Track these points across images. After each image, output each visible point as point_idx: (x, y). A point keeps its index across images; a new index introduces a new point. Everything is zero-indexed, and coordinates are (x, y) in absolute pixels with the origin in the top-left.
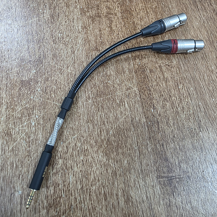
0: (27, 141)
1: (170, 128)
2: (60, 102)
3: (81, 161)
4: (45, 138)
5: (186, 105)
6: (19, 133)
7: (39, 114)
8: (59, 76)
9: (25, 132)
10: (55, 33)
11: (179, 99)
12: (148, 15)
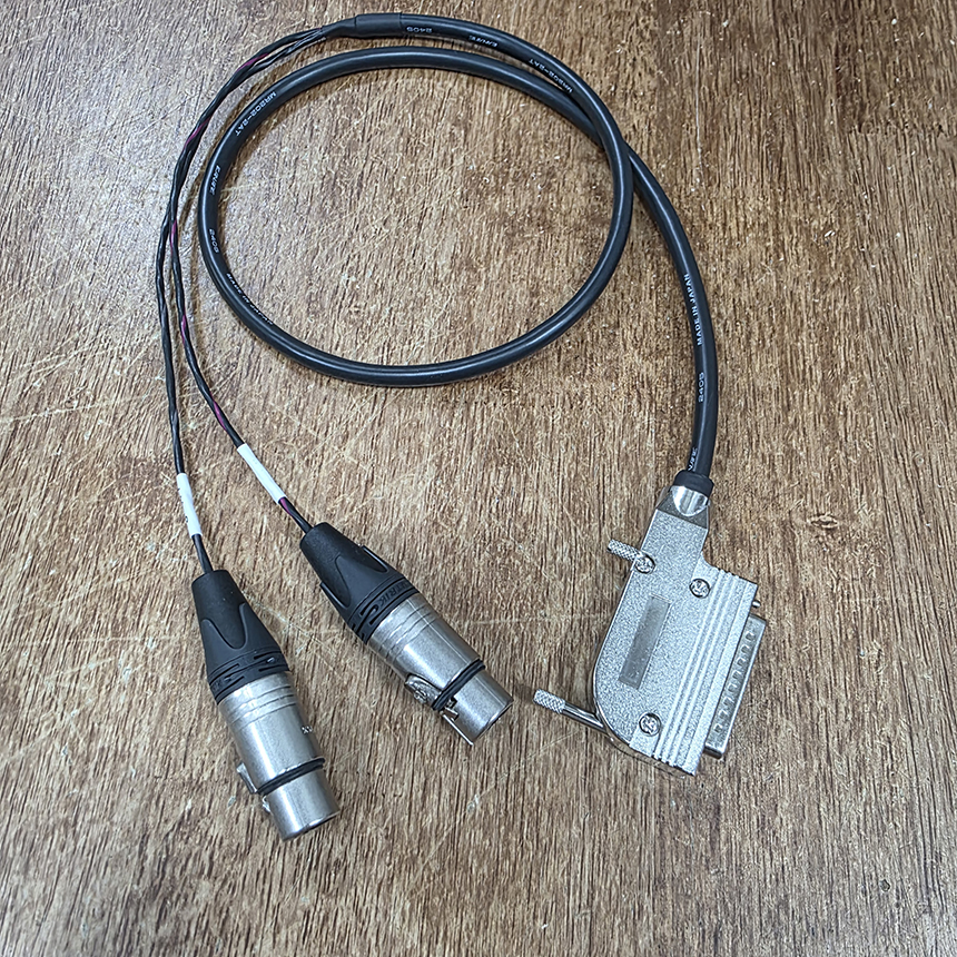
0: (80, 751)
1: (771, 854)
2: (271, 598)
3: (300, 913)
4: (161, 754)
5: (880, 755)
8: (296, 468)
10: (323, 266)
11: (850, 716)
12: (782, 259)
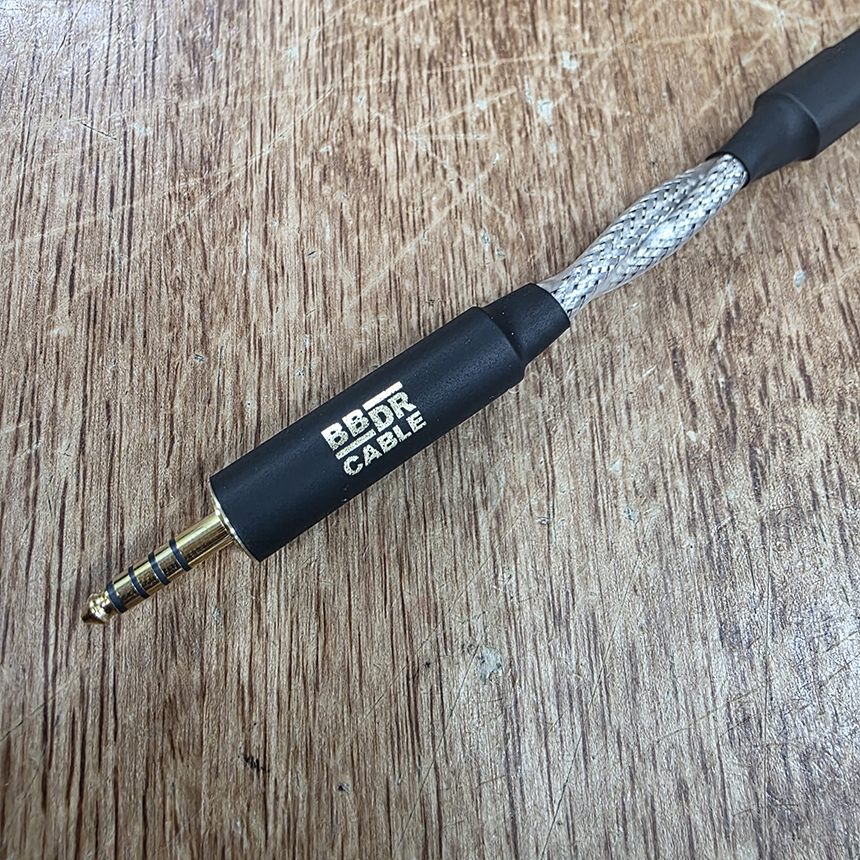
6: (439, 173)
7: (579, 44)
9: (489, 168)
